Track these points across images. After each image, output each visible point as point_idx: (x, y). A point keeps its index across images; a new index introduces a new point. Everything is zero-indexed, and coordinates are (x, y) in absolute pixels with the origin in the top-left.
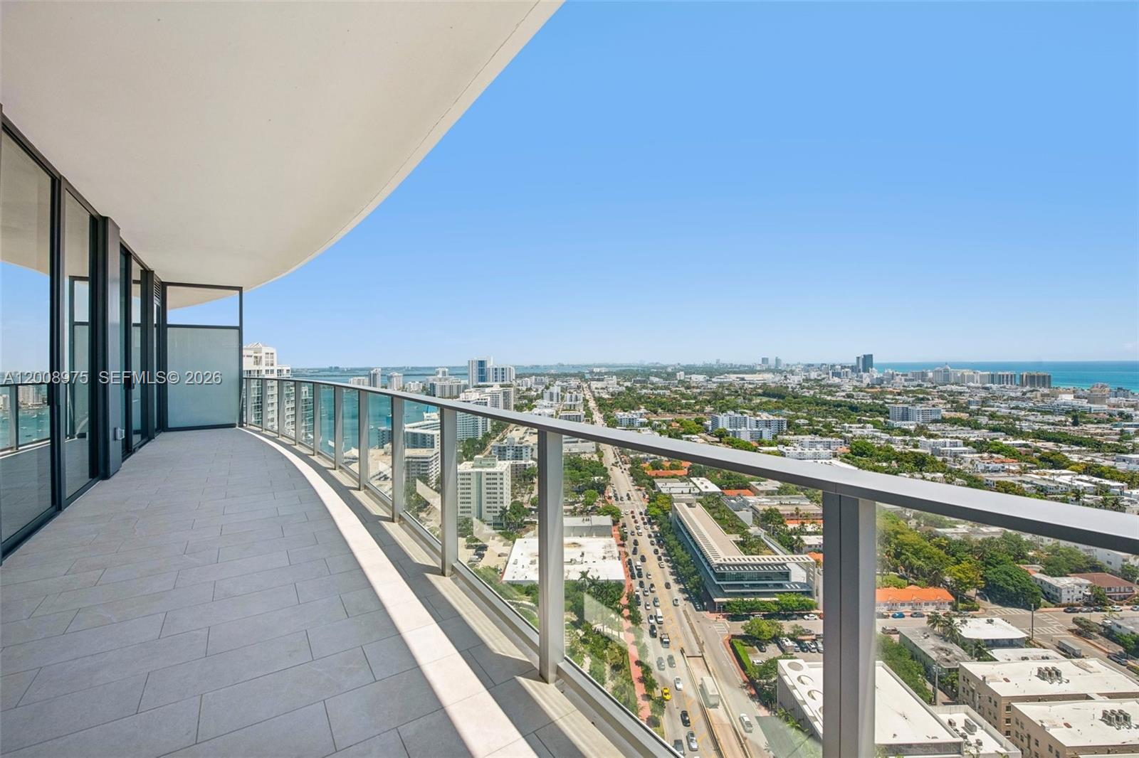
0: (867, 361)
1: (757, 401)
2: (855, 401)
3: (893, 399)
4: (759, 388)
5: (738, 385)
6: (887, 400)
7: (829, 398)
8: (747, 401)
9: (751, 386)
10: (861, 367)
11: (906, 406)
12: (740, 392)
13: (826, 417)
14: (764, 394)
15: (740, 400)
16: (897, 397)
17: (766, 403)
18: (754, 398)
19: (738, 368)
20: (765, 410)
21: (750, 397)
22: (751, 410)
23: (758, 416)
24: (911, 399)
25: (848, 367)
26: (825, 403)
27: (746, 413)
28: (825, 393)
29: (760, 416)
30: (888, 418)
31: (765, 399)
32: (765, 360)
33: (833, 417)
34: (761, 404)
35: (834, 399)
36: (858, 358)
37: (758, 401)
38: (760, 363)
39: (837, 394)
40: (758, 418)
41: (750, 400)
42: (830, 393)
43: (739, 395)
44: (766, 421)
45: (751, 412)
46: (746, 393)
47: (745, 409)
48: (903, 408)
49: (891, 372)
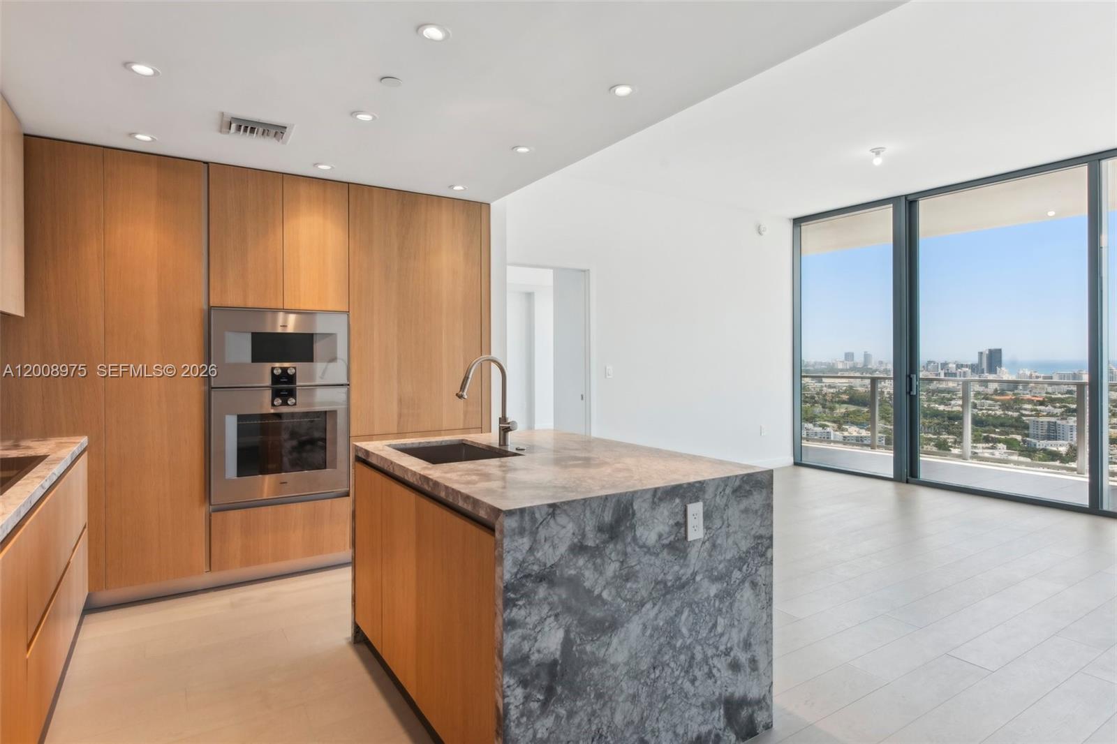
0: (994, 359)
1: (841, 410)
2: (980, 412)
3: (1032, 410)
4: (842, 393)
5: (814, 388)
6: (1024, 412)
7: (941, 408)
8: (827, 410)
9: (832, 390)
10: (985, 365)
11: (1053, 419)
12: (817, 399)
13: (939, 434)
14: (852, 401)
15: (818, 409)
16: (1039, 408)
17: (854, 412)
18: (837, 405)
19: (813, 366)
20: (853, 423)
21: (832, 405)
22: (834, 422)
23: (843, 430)
24: (1059, 411)
25: (967, 366)
26: (937, 414)
27: (828, 426)
28: (935, 401)
29: (847, 431)
30: (1027, 436)
31: (852, 408)
32: (849, 356)
33: (949, 433)
34: (847, 414)
35: (947, 409)
36: (981, 354)
37: (843, 410)
38: (843, 358)
39: (953, 402)
40: (846, 434)
41: (832, 409)
42: (943, 401)
43: (816, 402)
44: (857, 437)
45: (835, 425)
46: (826, 400)
47: (825, 421)
48: (1049, 422)
49: (1028, 373)
